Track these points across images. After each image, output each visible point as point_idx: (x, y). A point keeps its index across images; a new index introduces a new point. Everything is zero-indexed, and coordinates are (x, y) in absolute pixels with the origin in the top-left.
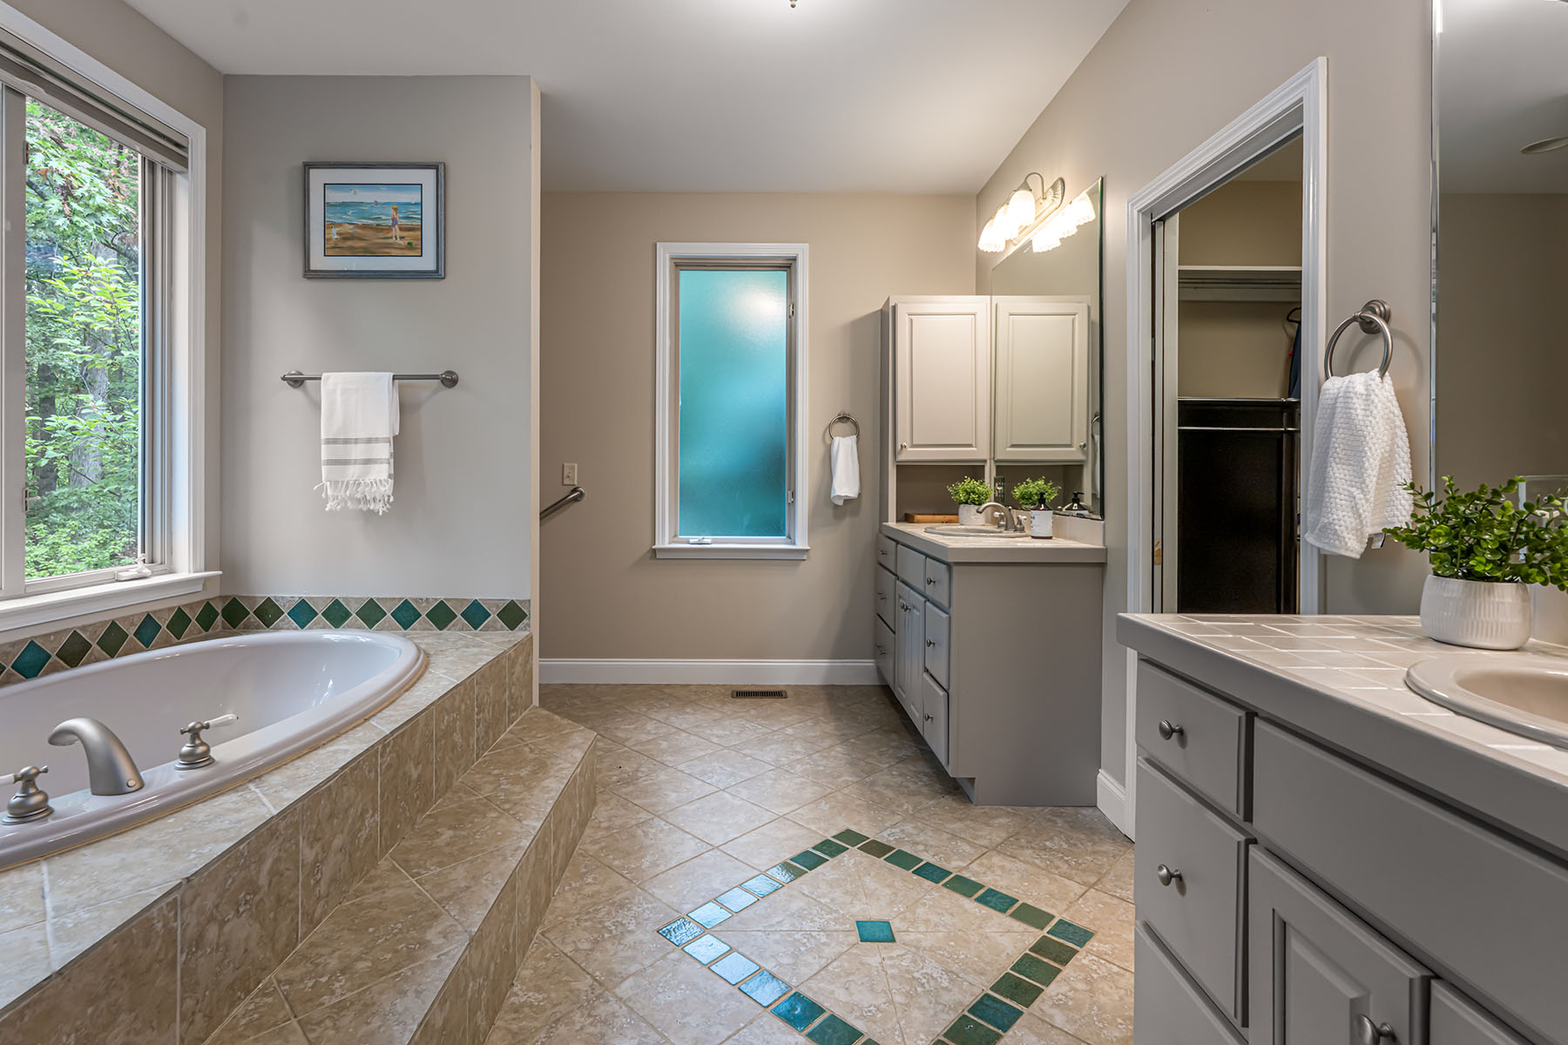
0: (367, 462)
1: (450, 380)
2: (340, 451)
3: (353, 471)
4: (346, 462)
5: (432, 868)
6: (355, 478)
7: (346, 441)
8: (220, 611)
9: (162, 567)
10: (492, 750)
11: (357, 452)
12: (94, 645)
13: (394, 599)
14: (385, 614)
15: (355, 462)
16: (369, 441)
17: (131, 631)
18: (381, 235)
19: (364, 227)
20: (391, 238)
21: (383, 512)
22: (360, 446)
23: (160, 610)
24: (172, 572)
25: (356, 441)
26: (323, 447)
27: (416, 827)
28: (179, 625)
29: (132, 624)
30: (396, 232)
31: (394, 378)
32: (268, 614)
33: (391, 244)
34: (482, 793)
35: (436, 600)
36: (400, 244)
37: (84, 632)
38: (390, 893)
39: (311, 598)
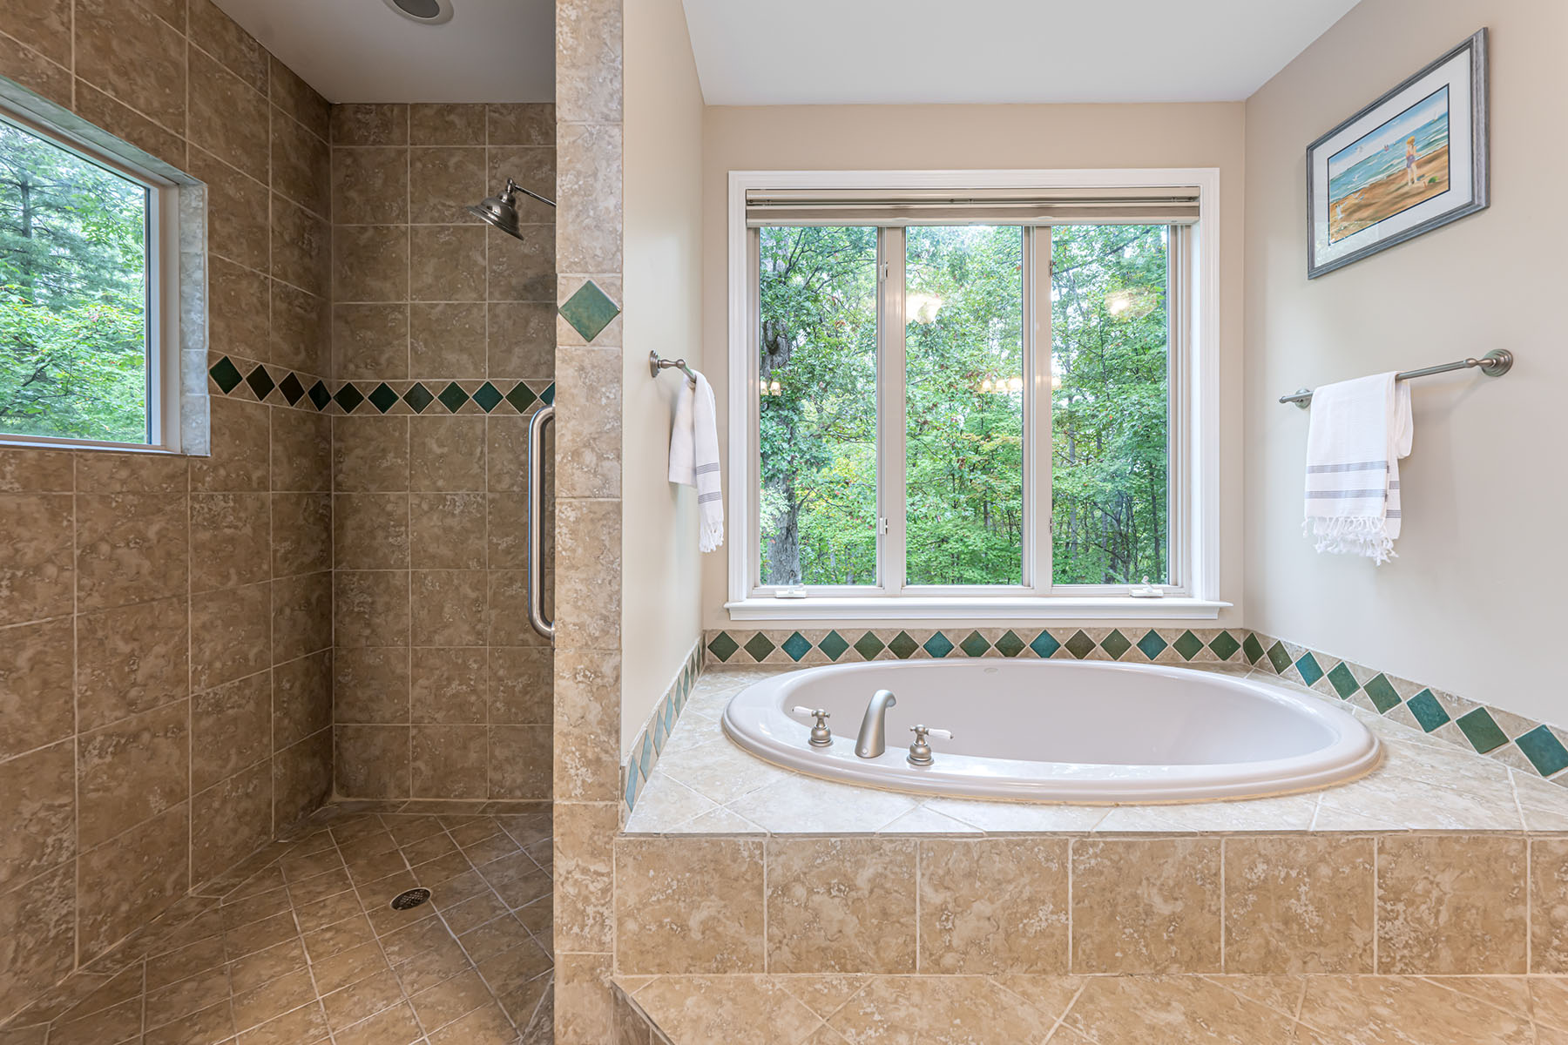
0: (1361, 494)
1: (1499, 365)
2: (1327, 481)
3: (1343, 506)
4: (1335, 495)
5: (1094, 1032)
6: (1345, 515)
7: (1336, 469)
8: (1241, 644)
9: (1182, 590)
10: (1436, 979)
11: (1349, 481)
12: (1098, 645)
13: (1411, 683)
14: (1400, 701)
15: (1346, 494)
16: (1363, 466)
17: (1134, 642)
18: (1393, 187)
19: (1373, 186)
20: (1407, 184)
21: (1382, 561)
22: (1353, 474)
23: (1169, 629)
24: (1190, 596)
25: (1348, 467)
26: (1308, 476)
27: (1164, 977)
28: (1188, 646)
29: (1135, 635)
30: (1414, 172)
31: (1398, 379)
32: (1279, 659)
33: (1407, 193)
34: (1307, 1016)
35: (1473, 703)
36: (1419, 188)
37: (1089, 633)
38: (1025, 1011)
39: (1318, 654)
